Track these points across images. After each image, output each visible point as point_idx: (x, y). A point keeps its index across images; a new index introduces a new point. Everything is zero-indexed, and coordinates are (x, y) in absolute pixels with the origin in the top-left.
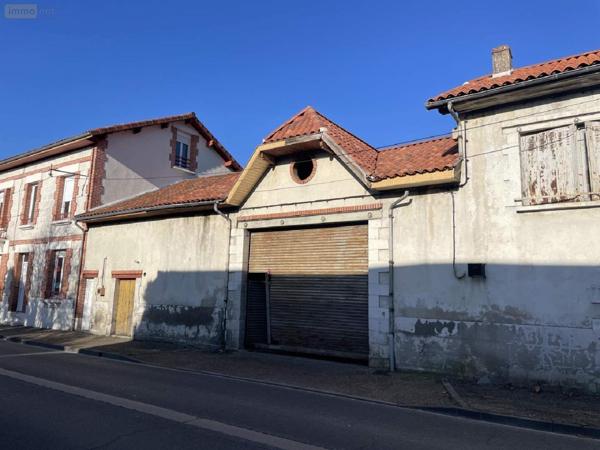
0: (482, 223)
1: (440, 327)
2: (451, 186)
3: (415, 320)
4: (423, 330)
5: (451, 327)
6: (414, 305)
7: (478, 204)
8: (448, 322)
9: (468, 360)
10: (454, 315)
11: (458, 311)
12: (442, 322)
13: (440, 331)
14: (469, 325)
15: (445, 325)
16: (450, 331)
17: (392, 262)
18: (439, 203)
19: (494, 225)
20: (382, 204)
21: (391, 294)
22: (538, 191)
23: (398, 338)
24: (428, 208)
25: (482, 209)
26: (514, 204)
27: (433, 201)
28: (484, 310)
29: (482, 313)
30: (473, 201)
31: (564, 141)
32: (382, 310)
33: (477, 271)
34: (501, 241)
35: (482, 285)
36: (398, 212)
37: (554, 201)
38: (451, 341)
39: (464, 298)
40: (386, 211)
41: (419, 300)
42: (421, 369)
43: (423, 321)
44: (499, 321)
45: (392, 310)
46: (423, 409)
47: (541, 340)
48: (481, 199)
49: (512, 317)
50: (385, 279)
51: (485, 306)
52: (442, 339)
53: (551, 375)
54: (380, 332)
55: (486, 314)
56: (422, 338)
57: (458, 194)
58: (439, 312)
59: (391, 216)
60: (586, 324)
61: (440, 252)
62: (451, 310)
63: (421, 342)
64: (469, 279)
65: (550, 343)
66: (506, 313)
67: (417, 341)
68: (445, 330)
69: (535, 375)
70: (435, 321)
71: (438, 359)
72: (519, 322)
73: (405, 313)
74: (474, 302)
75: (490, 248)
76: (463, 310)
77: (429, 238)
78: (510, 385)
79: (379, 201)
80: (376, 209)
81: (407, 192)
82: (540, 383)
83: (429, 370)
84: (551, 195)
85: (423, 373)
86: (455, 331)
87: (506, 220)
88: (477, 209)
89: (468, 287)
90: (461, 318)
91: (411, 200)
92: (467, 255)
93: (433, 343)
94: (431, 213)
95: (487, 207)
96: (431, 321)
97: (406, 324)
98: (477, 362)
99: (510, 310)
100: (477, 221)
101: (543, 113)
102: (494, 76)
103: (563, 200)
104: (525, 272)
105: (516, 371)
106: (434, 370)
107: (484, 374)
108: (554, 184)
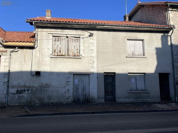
1: (25, 91)
2: (32, 48)
3: (16, 89)
4: (18, 92)
5: (28, 90)
6: (16, 84)
7: (40, 54)
8: (27, 89)
9: (33, 100)
10: (30, 87)
11: (31, 85)
12: (26, 89)
13: (25, 92)
14: (34, 89)
15: (27, 90)
16: (28, 92)
17: (9, 70)
18: (28, 52)
19: (44, 60)
20: (7, 51)
21: (8, 81)
22: (56, 52)
23: (10, 96)
25: (41, 56)
26: (50, 55)
27: (26, 51)
28: (39, 85)
29: (38, 86)
30: (38, 53)
31: (63, 40)
32: (4, 87)
33: (38, 73)
34: (45, 65)
35: (39, 77)
36: (13, 54)
37: (60, 56)
38: (28, 95)
39: (33, 82)
40: (8, 53)
41: (18, 83)
42: (17, 104)
43: (19, 89)
44: (43, 87)
45: (8, 86)
46: (18, 116)
47: (53, 91)
48: (41, 52)
49: (47, 86)
50: (6, 76)
51: (39, 84)
52: (25, 95)
53: (55, 101)
54: (3, 94)
55: (39, 86)
56: (18, 95)
57: (34, 50)
58: (25, 86)
59: (10, 55)
60: (64, 87)
61: (27, 68)
62: (29, 85)
63: (18, 96)
64: (35, 76)
65: (56, 92)
66: (45, 85)
67: (16, 96)
68: (27, 91)
69: (51, 101)
70: (23, 89)
71: (24, 100)
72: (48, 87)
73: (13, 87)
74: (36, 83)
75: (42, 67)
76: (32, 85)
77: (23, 63)
78: (44, 105)
79: (6, 49)
80: (4, 52)
81: (17, 48)
82: (52, 103)
83: (20, 104)
84: (59, 54)
85: (18, 105)
86: (30, 91)
87: (48, 59)
88: (39, 56)
89: (35, 78)
90: (32, 87)
91: (18, 50)
92: (35, 69)
93: (22, 96)
94: (25, 55)
96: (22, 89)
97: (13, 91)
98: (36, 100)
99: (46, 84)
100: (39, 59)
101: (59, 32)
102: (46, 18)
103: (62, 56)
104: (51, 74)
105: (46, 101)
106: (22, 104)
107: (37, 103)
108: (60, 51)
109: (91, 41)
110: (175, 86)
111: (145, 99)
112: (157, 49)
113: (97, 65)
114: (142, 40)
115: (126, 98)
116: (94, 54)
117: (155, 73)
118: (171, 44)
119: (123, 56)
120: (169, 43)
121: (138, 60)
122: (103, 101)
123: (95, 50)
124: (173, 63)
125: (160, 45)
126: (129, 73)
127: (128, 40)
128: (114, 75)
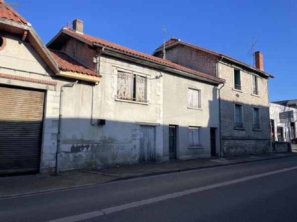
0: (103, 103)
1: (83, 147)
2: (92, 84)
3: (71, 145)
4: (75, 150)
5: (88, 147)
6: (71, 138)
7: (102, 94)
8: (86, 145)
9: (94, 160)
10: (89, 142)
11: (91, 140)
12: (84, 145)
13: (83, 149)
14: (95, 145)
15: (86, 146)
16: (87, 149)
17: (60, 115)
18: (86, 90)
19: (107, 104)
20: (56, 83)
21: (59, 133)
22: (119, 94)
23: (61, 155)
24: (81, 91)
25: (104, 97)
26: (114, 97)
27: (84, 88)
28: (101, 139)
29: (100, 140)
30: (100, 92)
31: (129, 79)
32: (53, 141)
33: (102, 122)
34: (109, 111)
35: (101, 128)
36: (66, 89)
37: (124, 99)
38: (87, 153)
39: (94, 134)
40: (58, 88)
41: (74, 136)
42: (73, 169)
43: (75, 146)
44: (107, 143)
45: (58, 141)
47: (119, 148)
48: (103, 92)
49: (111, 141)
50: (56, 124)
51: (101, 137)
52: (83, 153)
53: (120, 161)
54: (51, 153)
55: (102, 140)
56: (74, 154)
57: (95, 88)
58: (83, 141)
59: (62, 91)
60: (130, 142)
61: (85, 113)
62: (88, 139)
63: (74, 155)
64: (96, 125)
65: (121, 149)
66: (109, 139)
67: (71, 155)
68: (85, 149)
69: (116, 161)
70: (81, 145)
71: (81, 162)
72: (112, 143)
73: (65, 142)
74: (98, 135)
75: (105, 113)
76: (93, 139)
77: (81, 105)
78: (108, 167)
79: (54, 81)
80: (51, 84)
81: (77, 81)
82: (118, 164)
83: (77, 168)
84: (123, 97)
85: (74, 170)
86: (89, 149)
87: (111, 103)
88: (101, 97)
89: (95, 129)
90: (92, 142)
91: (73, 85)
92: (97, 116)
93: (80, 155)
94: (83, 93)
95: (105, 96)
96: (79, 145)
97: (66, 147)
98: (97, 160)
99: (110, 138)
100: (101, 101)
101: (124, 66)
103: (127, 99)
104: (116, 123)
105: (110, 161)
106: (79, 168)
107: (99, 165)
108: (124, 93)
109: (158, 84)
110: (220, 141)
111: (201, 155)
112: (210, 102)
113: (163, 115)
114: (198, 90)
115: (186, 155)
116: (161, 102)
117: (208, 127)
118: (219, 98)
119: (185, 107)
120: (218, 97)
121: (197, 113)
122: (167, 158)
123: (162, 96)
124: (220, 117)
125: (211, 99)
126: (190, 126)
127: (189, 88)
128: (176, 128)
